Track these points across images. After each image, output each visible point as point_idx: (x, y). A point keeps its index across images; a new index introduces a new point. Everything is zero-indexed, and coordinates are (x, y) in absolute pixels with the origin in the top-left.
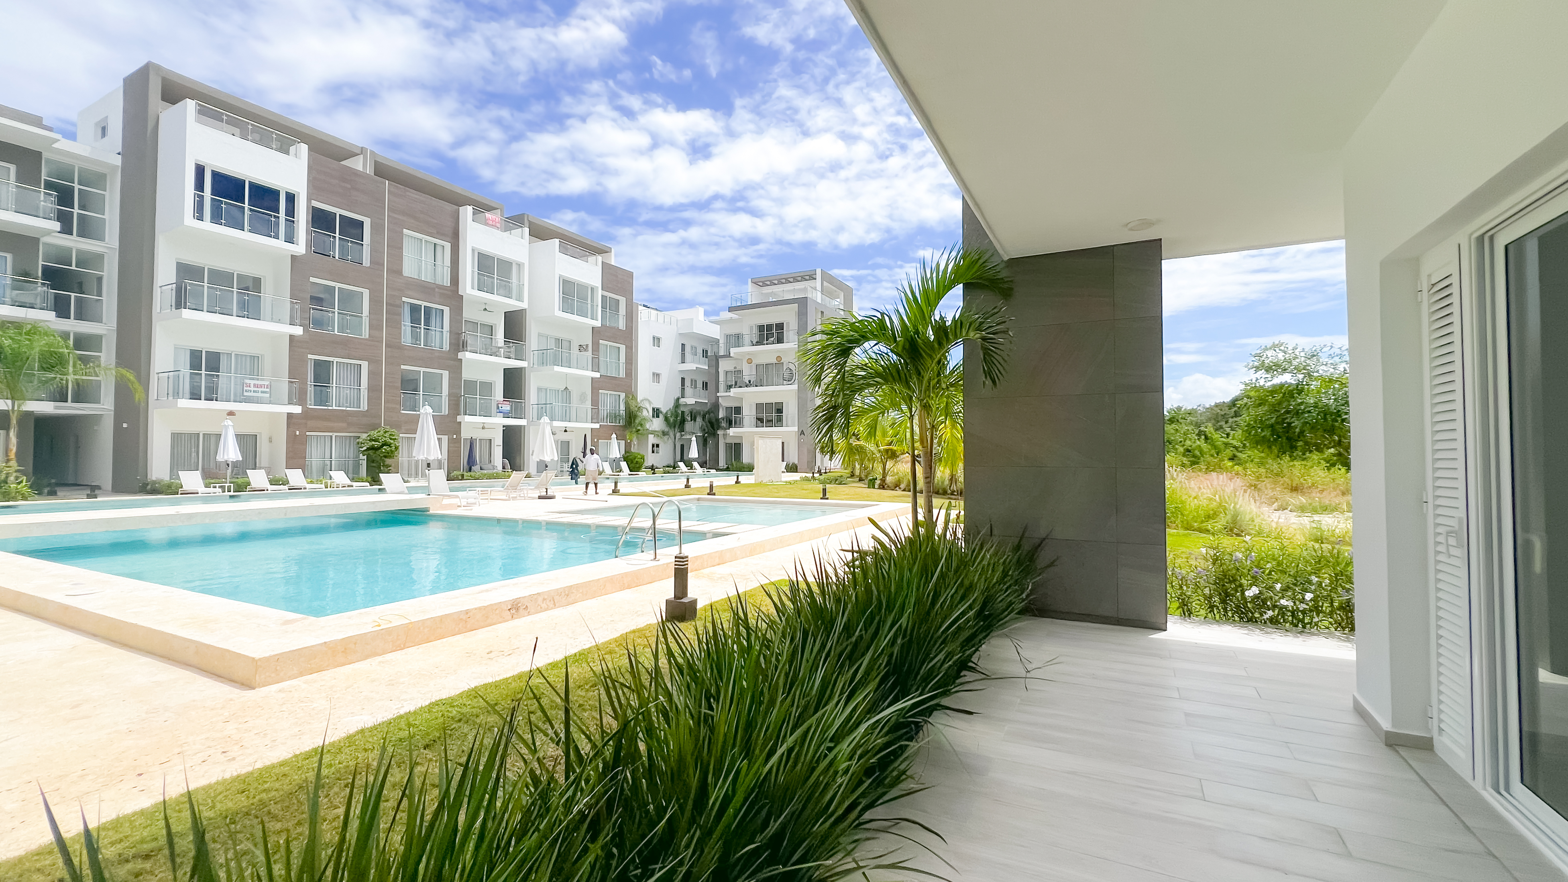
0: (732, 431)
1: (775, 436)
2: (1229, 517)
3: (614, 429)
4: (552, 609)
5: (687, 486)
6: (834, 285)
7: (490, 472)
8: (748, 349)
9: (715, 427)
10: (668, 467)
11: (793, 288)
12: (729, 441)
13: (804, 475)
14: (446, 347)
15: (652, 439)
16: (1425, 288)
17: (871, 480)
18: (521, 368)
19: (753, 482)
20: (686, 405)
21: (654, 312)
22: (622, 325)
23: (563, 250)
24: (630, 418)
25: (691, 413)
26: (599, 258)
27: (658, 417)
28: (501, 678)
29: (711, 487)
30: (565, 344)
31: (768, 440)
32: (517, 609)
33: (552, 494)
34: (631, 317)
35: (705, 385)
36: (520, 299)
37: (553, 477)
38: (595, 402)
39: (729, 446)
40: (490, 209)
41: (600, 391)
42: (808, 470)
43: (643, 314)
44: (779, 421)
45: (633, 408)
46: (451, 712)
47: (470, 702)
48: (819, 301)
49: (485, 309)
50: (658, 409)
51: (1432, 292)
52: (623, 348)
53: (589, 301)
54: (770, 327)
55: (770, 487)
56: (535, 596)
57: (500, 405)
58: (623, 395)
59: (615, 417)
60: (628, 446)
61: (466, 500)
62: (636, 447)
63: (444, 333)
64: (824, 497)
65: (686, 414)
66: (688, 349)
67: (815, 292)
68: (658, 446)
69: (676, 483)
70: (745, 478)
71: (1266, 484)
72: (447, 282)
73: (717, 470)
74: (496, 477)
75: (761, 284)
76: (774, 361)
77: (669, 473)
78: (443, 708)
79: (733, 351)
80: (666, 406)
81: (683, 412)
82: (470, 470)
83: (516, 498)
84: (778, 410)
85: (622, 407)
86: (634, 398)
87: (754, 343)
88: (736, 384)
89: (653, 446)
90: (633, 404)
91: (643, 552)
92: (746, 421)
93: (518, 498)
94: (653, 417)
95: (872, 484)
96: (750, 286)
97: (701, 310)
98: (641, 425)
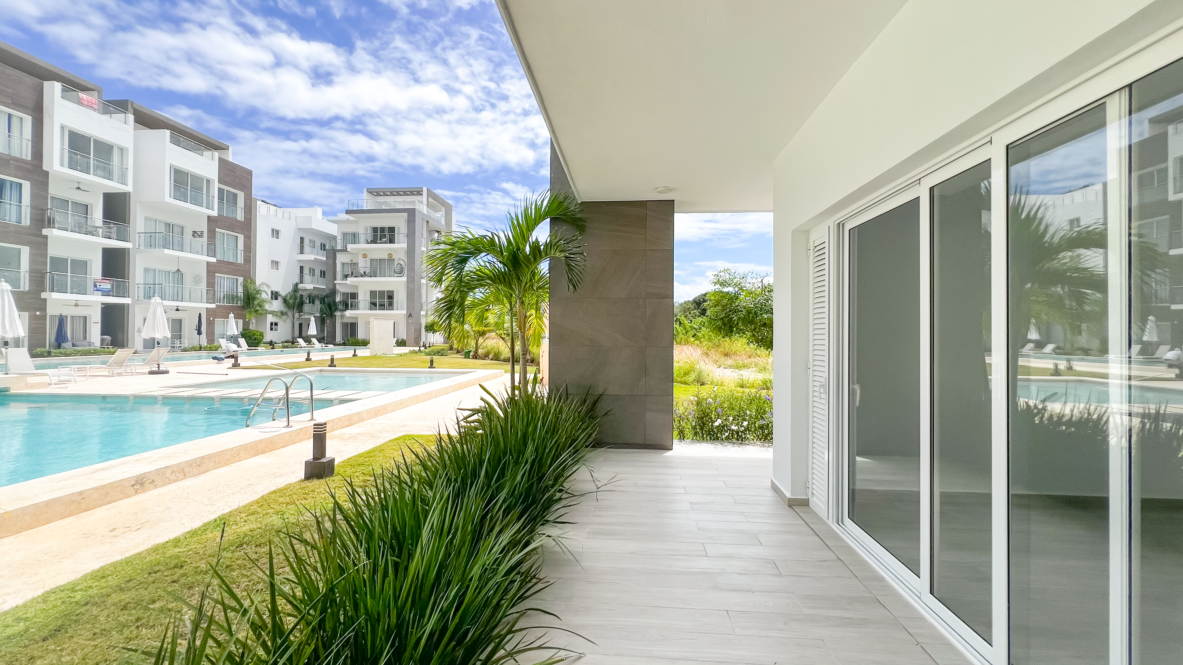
0: (348, 313)
1: (386, 318)
2: (696, 374)
3: (232, 309)
4: (182, 479)
5: (308, 359)
6: (436, 201)
7: (87, 348)
8: (363, 246)
9: (333, 309)
10: (286, 342)
11: (403, 200)
12: (345, 321)
13: (412, 348)
14: (26, 221)
15: (270, 318)
16: (812, 248)
17: (467, 352)
18: (124, 249)
19: (368, 354)
20: (305, 290)
21: (273, 208)
22: (240, 216)
23: (175, 141)
24: (249, 299)
25: (309, 296)
26: (216, 154)
27: (276, 299)
28: (132, 553)
29: (332, 360)
30: (176, 229)
31: (382, 321)
32: (142, 484)
33: (165, 369)
34: (249, 209)
35: (323, 274)
36: (123, 181)
37: (166, 353)
38: (211, 284)
39: (345, 325)
40: (84, 89)
41: (217, 275)
42: (414, 345)
43: (262, 209)
44: (391, 305)
45: (251, 290)
46: (74, 597)
47: (96, 584)
48: (425, 212)
49: (79, 188)
50: (276, 293)
51: (815, 251)
52: (241, 238)
53: (205, 192)
54: (383, 229)
55: (384, 359)
56: (163, 470)
57: (97, 284)
58: (241, 279)
59: (233, 298)
60: (246, 325)
61: (57, 378)
62: (254, 324)
63: (23, 208)
64: (432, 366)
65: (304, 299)
66: (306, 242)
67: (421, 204)
68: (276, 324)
69: (298, 356)
70: (362, 352)
71: (712, 353)
72: (27, 155)
73: (335, 345)
74: (95, 353)
75: (375, 194)
76: (386, 257)
77: (288, 347)
78: (62, 595)
79: (350, 247)
80: (285, 290)
81: (301, 296)
82: (59, 347)
83: (121, 373)
84: (389, 296)
85: (240, 290)
86: (253, 282)
87: (369, 241)
88: (352, 274)
89: (272, 324)
90: (251, 288)
91: (274, 420)
92: (361, 305)
93: (124, 374)
94: (272, 298)
95: (467, 355)
96: (365, 195)
97: (320, 210)
98: (260, 306)
